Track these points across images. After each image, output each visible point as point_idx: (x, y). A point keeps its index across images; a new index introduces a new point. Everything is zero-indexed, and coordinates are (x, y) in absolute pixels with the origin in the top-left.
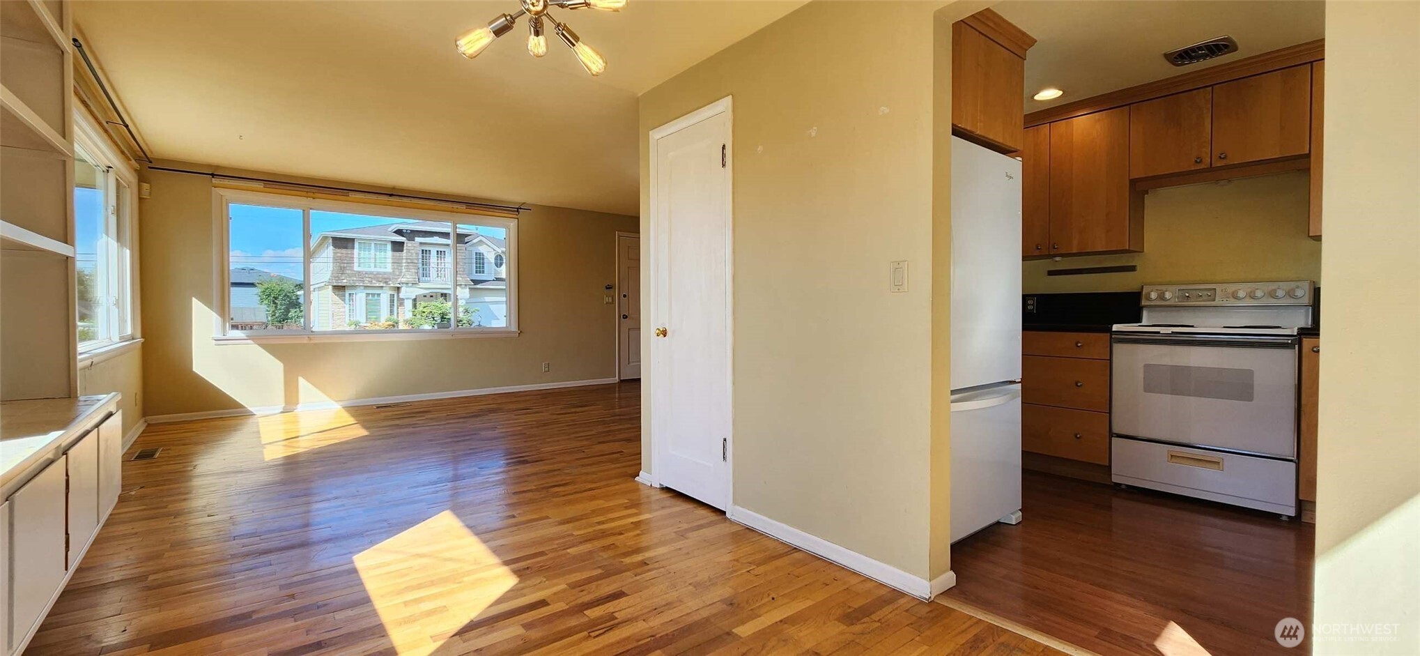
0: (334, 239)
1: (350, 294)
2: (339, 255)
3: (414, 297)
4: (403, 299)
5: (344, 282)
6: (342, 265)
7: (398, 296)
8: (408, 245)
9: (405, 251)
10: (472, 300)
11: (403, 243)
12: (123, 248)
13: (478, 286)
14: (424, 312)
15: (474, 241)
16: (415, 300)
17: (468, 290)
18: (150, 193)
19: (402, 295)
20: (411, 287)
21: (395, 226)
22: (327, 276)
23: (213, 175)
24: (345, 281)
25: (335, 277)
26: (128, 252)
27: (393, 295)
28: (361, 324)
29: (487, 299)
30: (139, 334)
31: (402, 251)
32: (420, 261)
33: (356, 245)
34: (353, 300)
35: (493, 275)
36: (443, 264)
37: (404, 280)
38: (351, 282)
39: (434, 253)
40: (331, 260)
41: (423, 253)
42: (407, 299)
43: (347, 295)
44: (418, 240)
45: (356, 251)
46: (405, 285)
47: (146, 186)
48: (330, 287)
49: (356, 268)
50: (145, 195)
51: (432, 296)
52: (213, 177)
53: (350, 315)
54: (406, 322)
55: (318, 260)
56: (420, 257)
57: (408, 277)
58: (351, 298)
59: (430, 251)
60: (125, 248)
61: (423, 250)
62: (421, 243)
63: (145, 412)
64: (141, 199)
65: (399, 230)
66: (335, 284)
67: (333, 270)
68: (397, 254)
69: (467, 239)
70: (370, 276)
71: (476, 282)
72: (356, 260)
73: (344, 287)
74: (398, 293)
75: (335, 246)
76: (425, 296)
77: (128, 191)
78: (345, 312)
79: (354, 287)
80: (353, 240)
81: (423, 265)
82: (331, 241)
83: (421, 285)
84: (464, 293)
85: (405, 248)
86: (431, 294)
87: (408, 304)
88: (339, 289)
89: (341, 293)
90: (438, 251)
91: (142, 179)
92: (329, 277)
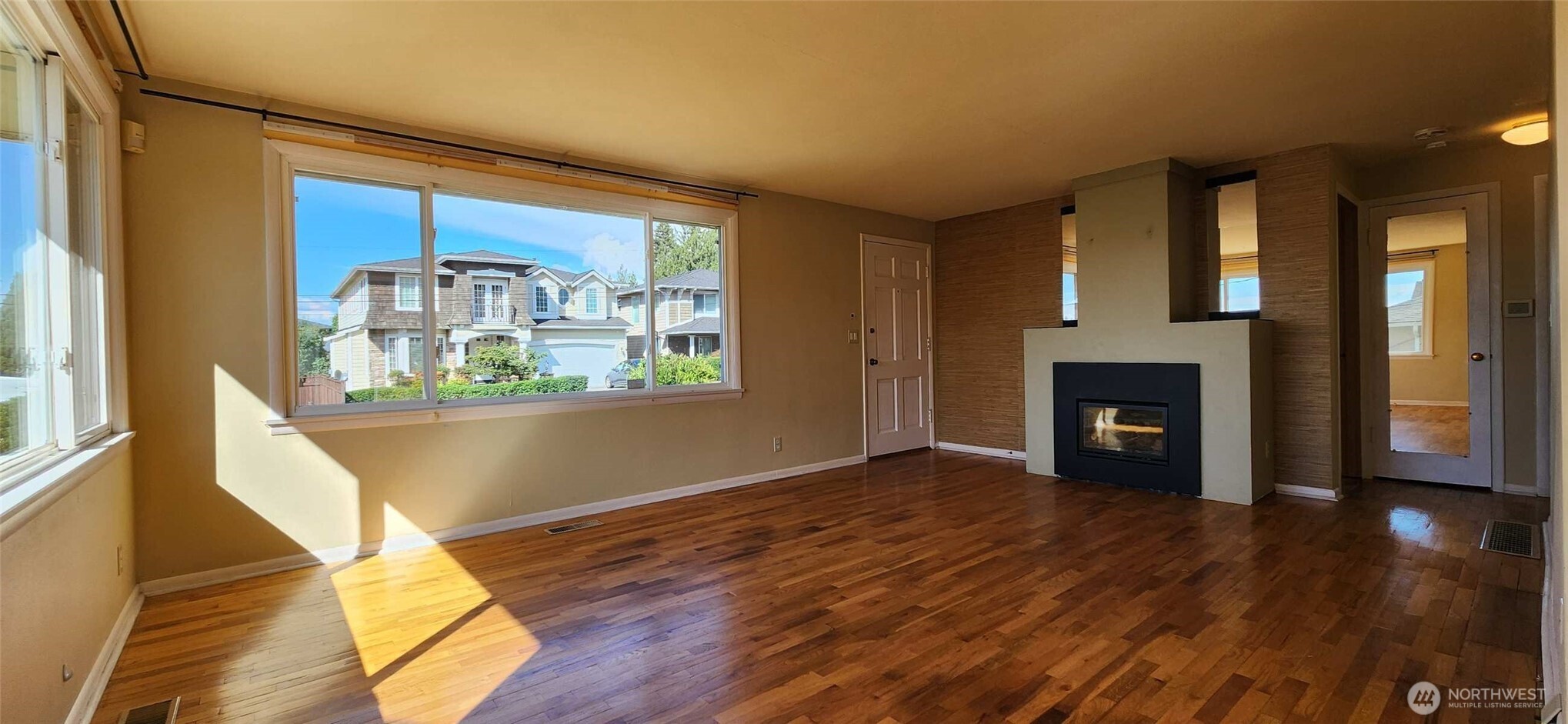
0: (371, 273)
1: (390, 339)
2: (377, 292)
3: (467, 341)
4: (454, 344)
5: (384, 325)
6: (380, 305)
7: (447, 340)
8: (459, 278)
9: (455, 287)
10: (535, 343)
11: (454, 276)
12: (88, 269)
13: (539, 327)
14: (483, 359)
15: (535, 274)
16: (467, 345)
17: (530, 331)
18: (144, 143)
19: (452, 339)
20: (462, 329)
21: (443, 257)
22: (362, 319)
23: (265, 114)
24: (385, 323)
25: (372, 319)
26: (100, 278)
27: (442, 339)
28: (405, 375)
29: (548, 342)
30: (123, 422)
31: (451, 286)
32: (474, 297)
33: (397, 279)
34: (394, 345)
35: (557, 312)
36: (500, 301)
37: (454, 321)
38: (392, 324)
39: (488, 288)
40: (367, 298)
41: (476, 289)
42: (459, 343)
43: (387, 341)
44: (471, 273)
45: (397, 288)
46: (455, 326)
47: (135, 128)
48: (366, 331)
49: (398, 307)
50: (135, 145)
51: (485, 340)
52: (265, 118)
53: (391, 364)
54: (458, 371)
55: (352, 298)
56: (473, 293)
57: (460, 317)
58: (391, 344)
59: (484, 286)
60: (93, 270)
61: (476, 285)
62: (474, 277)
63: (140, 574)
64: (125, 154)
65: (448, 261)
66: (372, 327)
67: (370, 311)
68: (446, 290)
69: (528, 271)
70: (414, 317)
71: (538, 321)
72: (397, 298)
73: (384, 330)
74: (447, 337)
75: (371, 283)
76: (478, 340)
77: (99, 130)
78: (384, 361)
79: (396, 330)
80: (393, 274)
81: (476, 302)
82: (366, 276)
83: (476, 327)
84: (524, 336)
85: (455, 283)
86: (486, 337)
87: (460, 349)
88: (375, 333)
89: (379, 338)
90: (493, 286)
91: (127, 113)
92: (365, 319)
